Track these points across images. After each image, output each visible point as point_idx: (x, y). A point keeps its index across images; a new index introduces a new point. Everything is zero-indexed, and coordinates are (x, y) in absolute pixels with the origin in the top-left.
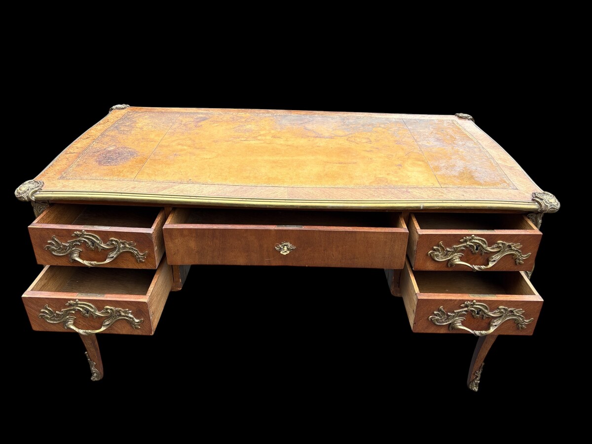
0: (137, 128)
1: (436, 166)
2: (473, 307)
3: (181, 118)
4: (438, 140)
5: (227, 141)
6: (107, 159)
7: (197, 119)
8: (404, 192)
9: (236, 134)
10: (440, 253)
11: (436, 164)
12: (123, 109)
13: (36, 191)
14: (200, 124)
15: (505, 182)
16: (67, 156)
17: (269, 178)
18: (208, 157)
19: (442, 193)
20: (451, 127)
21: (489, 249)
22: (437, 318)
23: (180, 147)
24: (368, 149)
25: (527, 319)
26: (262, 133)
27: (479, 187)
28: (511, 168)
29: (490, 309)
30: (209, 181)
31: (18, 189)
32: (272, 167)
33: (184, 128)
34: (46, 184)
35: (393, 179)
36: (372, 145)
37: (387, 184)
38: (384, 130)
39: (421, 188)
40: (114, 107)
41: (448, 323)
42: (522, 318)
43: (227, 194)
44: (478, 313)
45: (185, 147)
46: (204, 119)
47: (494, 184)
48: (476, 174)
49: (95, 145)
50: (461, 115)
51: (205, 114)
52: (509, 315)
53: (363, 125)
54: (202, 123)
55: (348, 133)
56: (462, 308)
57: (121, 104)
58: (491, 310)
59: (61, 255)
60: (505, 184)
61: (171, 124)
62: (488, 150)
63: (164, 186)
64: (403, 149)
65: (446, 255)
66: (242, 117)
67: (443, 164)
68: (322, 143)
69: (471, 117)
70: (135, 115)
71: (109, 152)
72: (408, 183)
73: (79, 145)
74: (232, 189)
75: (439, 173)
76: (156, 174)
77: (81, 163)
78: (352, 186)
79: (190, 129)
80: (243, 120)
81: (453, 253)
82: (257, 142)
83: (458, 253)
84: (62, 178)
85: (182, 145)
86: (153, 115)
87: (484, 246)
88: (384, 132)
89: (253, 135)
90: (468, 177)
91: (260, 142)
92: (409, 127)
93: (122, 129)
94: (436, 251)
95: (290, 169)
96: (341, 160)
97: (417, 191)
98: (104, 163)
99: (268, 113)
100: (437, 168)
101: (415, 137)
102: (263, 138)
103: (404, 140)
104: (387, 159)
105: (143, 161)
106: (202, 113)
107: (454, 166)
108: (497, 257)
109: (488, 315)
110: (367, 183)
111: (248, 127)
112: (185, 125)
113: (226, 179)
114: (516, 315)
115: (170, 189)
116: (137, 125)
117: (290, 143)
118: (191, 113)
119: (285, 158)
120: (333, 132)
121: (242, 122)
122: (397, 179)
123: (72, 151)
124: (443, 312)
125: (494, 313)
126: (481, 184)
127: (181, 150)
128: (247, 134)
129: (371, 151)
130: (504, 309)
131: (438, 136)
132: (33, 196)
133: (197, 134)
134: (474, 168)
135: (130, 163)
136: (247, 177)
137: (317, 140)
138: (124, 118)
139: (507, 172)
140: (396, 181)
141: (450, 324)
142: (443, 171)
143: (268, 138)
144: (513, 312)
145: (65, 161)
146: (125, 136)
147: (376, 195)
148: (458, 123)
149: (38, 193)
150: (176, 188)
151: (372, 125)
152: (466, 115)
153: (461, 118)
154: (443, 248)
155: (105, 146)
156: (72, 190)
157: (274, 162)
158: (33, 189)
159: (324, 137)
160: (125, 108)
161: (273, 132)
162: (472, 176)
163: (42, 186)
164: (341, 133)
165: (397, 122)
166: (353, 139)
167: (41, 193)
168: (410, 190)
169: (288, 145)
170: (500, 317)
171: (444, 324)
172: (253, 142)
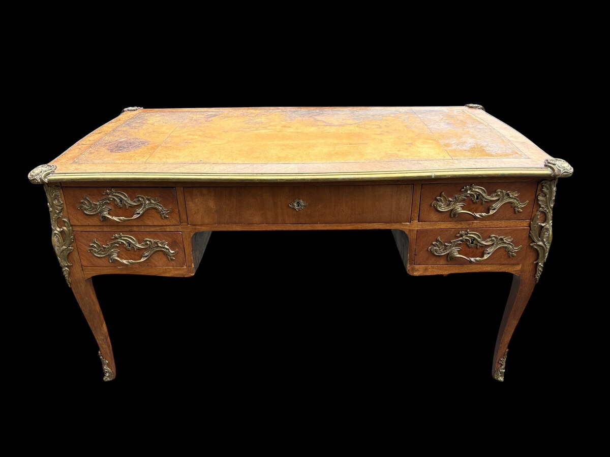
0: (148, 124)
1: (447, 144)
2: (467, 237)
3: (191, 116)
4: (448, 124)
5: (237, 131)
6: (118, 147)
7: (207, 116)
8: (415, 164)
9: (246, 125)
10: (442, 203)
11: (447, 142)
12: (134, 110)
13: (49, 174)
14: (210, 119)
15: (517, 153)
16: (80, 147)
17: (279, 158)
18: (219, 143)
19: (453, 163)
20: (461, 114)
21: (488, 197)
22: (435, 248)
23: (190, 137)
24: (379, 133)
25: (516, 247)
26: (272, 124)
27: (491, 157)
28: (523, 143)
29: (483, 238)
30: (220, 161)
31: (31, 172)
32: (282, 149)
33: (195, 122)
34: (58, 168)
35: (404, 154)
36: (381, 130)
37: (397, 158)
38: (394, 118)
39: (432, 160)
40: (125, 109)
41: (446, 253)
42: (512, 245)
43: (238, 171)
44: (472, 243)
45: (196, 137)
46: (215, 115)
47: (506, 155)
48: (488, 148)
49: (107, 138)
50: (471, 105)
51: (215, 112)
52: (500, 243)
53: (373, 116)
54: (213, 118)
55: (358, 122)
56: (458, 237)
57: (133, 107)
58: (484, 240)
59: (92, 213)
60: (517, 155)
61: (182, 120)
62: (499, 130)
63: (174, 166)
64: (413, 132)
65: (449, 205)
66: (251, 113)
67: (453, 141)
68: (332, 130)
69: (481, 106)
70: (147, 115)
71: (121, 142)
72: (419, 156)
73: (91, 138)
74: (243, 166)
75: (450, 148)
76: (167, 157)
77: (92, 151)
78: (363, 160)
79: (201, 123)
80: (253, 115)
81: (455, 202)
82: (267, 131)
83: (460, 202)
84: (75, 162)
85: (193, 135)
86: (165, 114)
87: (484, 195)
88: (394, 120)
89: (263, 126)
90: (480, 151)
91: (270, 130)
92: (419, 116)
93: (133, 125)
94: (439, 201)
95: (300, 150)
96: (351, 142)
97: (428, 163)
98: (116, 151)
99: (279, 109)
100: (447, 145)
101: (425, 123)
102: (274, 128)
103: (413, 125)
104: (397, 140)
105: (154, 148)
106: (212, 112)
107: (465, 142)
108: (497, 205)
109: (481, 244)
110: (378, 158)
111: (258, 120)
112: (195, 120)
113: (236, 160)
114: (506, 243)
115: (181, 168)
116: (148, 122)
117: (299, 131)
118: (201, 111)
119: (296, 142)
120: (343, 121)
121: (252, 117)
122: (408, 154)
123: (84, 143)
124: (441, 242)
125: (487, 242)
126: (492, 156)
127: (192, 139)
128: (257, 125)
129: (380, 134)
130: (495, 237)
131: (447, 121)
132: (46, 178)
133: (208, 126)
134: (485, 144)
135: (142, 150)
136: (257, 158)
137: (327, 127)
138: (135, 117)
139: (519, 146)
140: (407, 156)
141: (448, 254)
142: (454, 147)
143: (278, 127)
144: (503, 240)
145: (77, 151)
146: (136, 130)
147: (387, 167)
148: (468, 112)
149: (51, 175)
150: (187, 167)
151: (383, 115)
152: (477, 105)
153: (471, 107)
154: (445, 198)
155: (116, 139)
156: (84, 171)
157: (284, 145)
158: (46, 171)
159: (334, 126)
160: (136, 110)
161: (283, 123)
162: (483, 150)
163: (55, 169)
164: (350, 122)
165: (406, 113)
166: (363, 126)
167: (54, 175)
168: (421, 162)
169: (298, 133)
170: (493, 244)
171: (443, 254)
172: (263, 131)
